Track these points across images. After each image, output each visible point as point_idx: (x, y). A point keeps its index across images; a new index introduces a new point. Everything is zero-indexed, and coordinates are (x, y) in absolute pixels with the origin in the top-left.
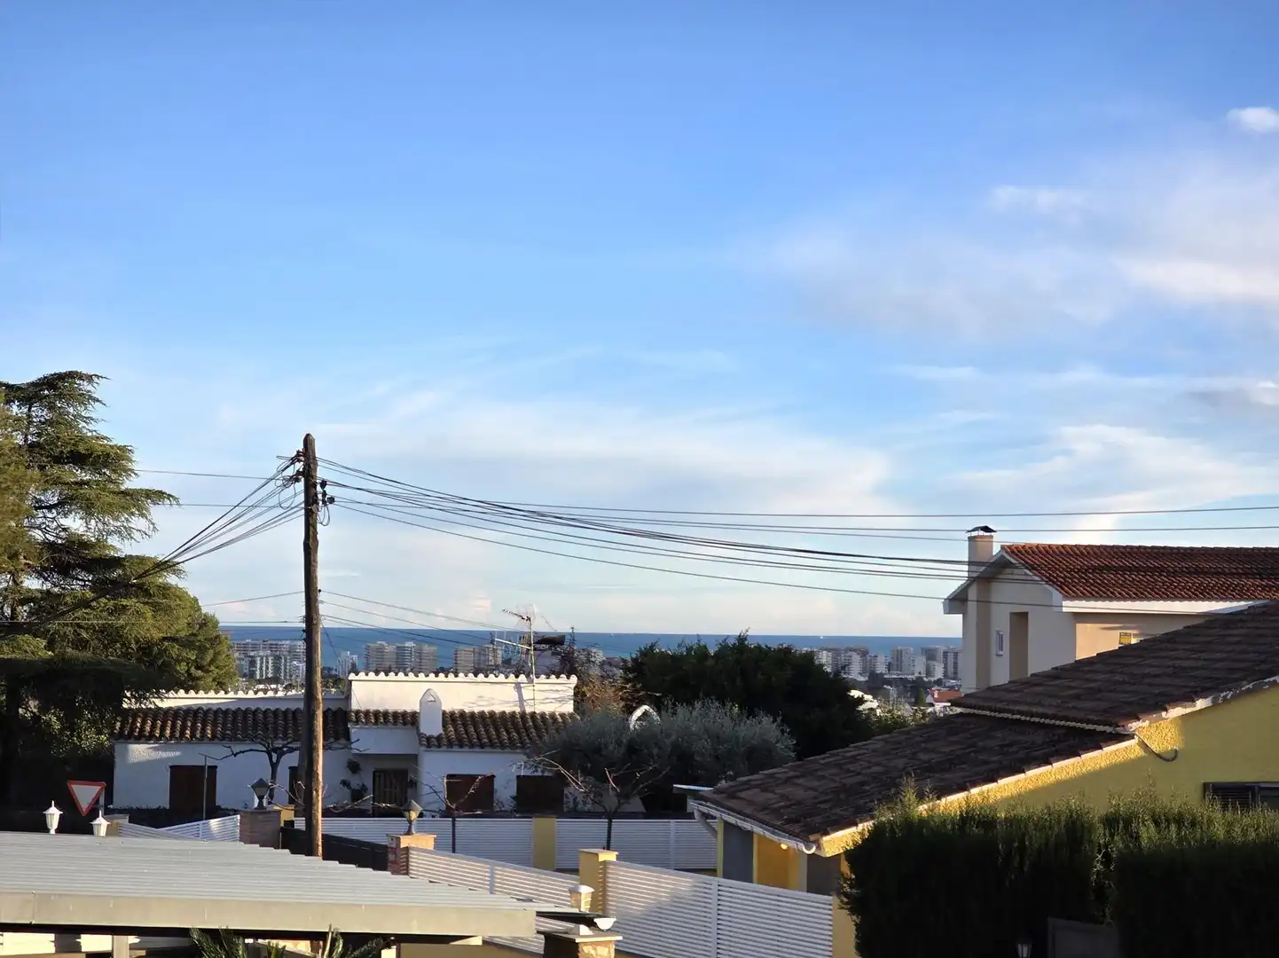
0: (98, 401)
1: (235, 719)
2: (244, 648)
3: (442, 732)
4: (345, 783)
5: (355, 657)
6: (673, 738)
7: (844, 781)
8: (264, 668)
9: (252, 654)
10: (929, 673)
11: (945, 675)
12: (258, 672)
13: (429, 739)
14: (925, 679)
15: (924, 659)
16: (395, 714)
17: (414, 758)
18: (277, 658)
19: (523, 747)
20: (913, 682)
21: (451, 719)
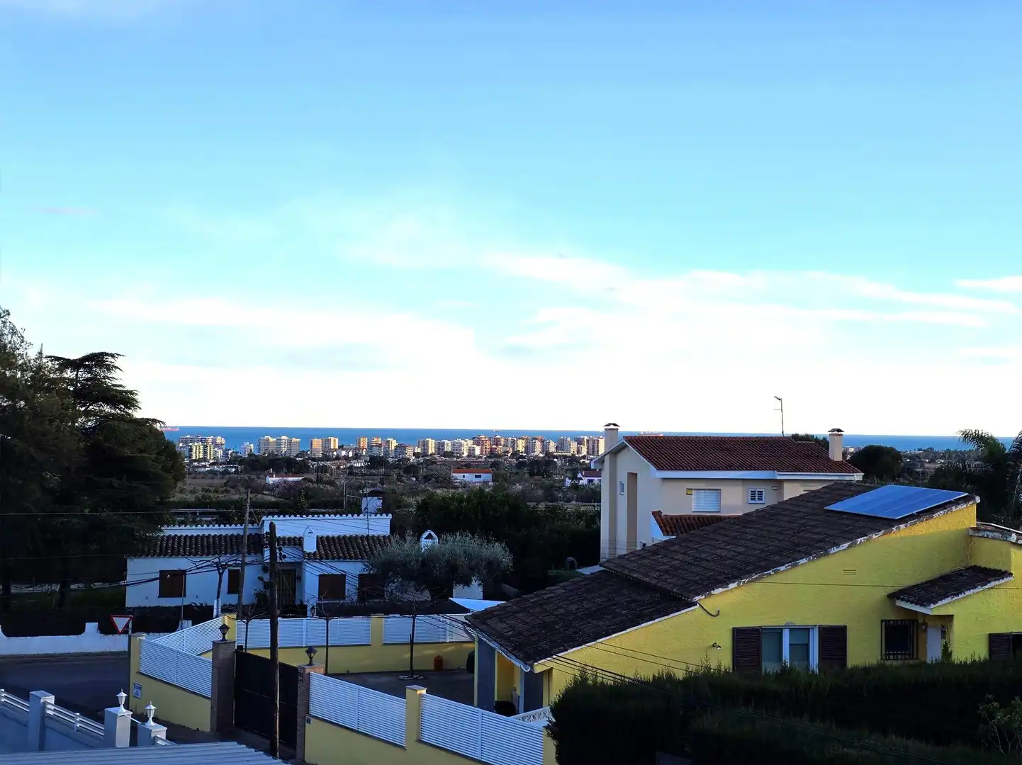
0: (118, 368)
1: (196, 542)
2: (186, 441)
3: (315, 550)
4: (261, 579)
5: (252, 445)
6: (447, 557)
7: (544, 619)
8: (198, 453)
9: (190, 444)
10: (579, 452)
11: (588, 452)
12: (194, 455)
13: (309, 554)
14: (577, 455)
15: (576, 443)
16: (289, 539)
17: (300, 564)
18: (205, 447)
19: (362, 559)
20: (570, 457)
21: (321, 541)
